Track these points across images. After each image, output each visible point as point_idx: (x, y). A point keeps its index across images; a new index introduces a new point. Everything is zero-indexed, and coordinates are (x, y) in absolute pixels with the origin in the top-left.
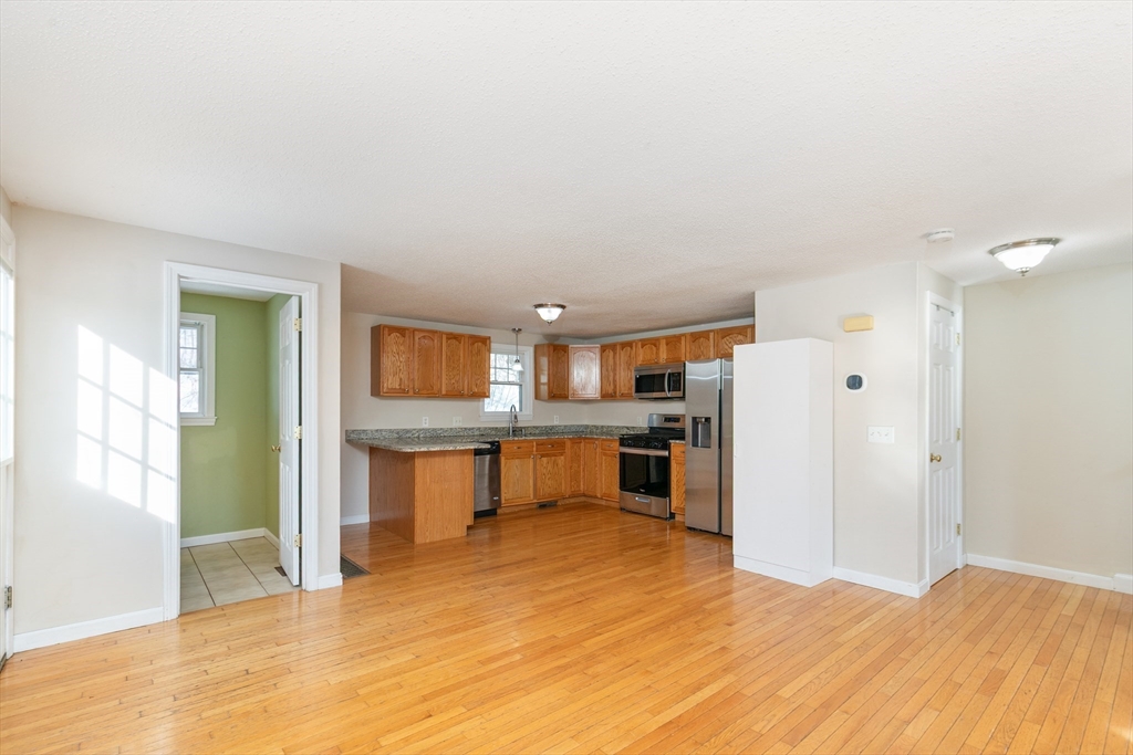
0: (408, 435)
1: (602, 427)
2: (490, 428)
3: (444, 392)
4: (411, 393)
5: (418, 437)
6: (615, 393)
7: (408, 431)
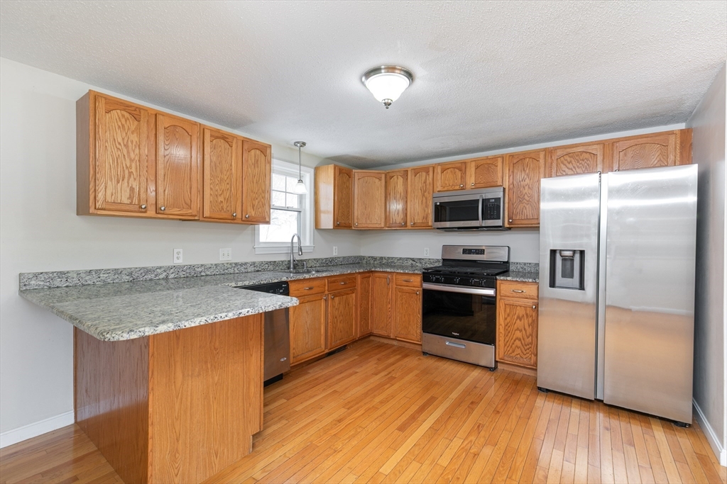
0: (148, 277)
1: (381, 258)
2: (267, 263)
3: (207, 214)
4: (151, 213)
5: (166, 279)
6: (406, 223)
7: (147, 271)
